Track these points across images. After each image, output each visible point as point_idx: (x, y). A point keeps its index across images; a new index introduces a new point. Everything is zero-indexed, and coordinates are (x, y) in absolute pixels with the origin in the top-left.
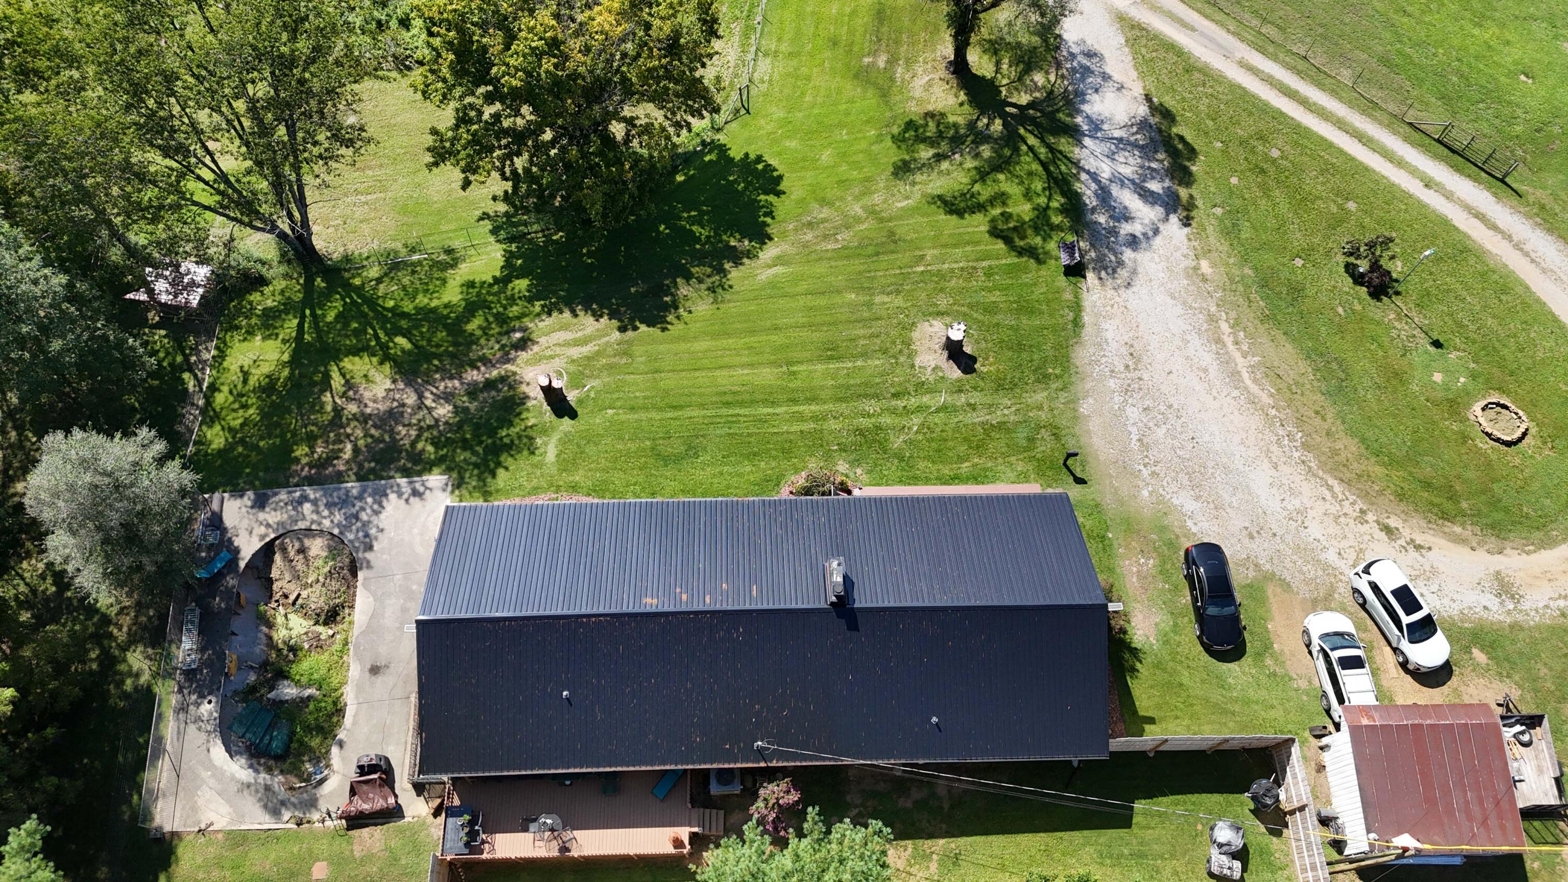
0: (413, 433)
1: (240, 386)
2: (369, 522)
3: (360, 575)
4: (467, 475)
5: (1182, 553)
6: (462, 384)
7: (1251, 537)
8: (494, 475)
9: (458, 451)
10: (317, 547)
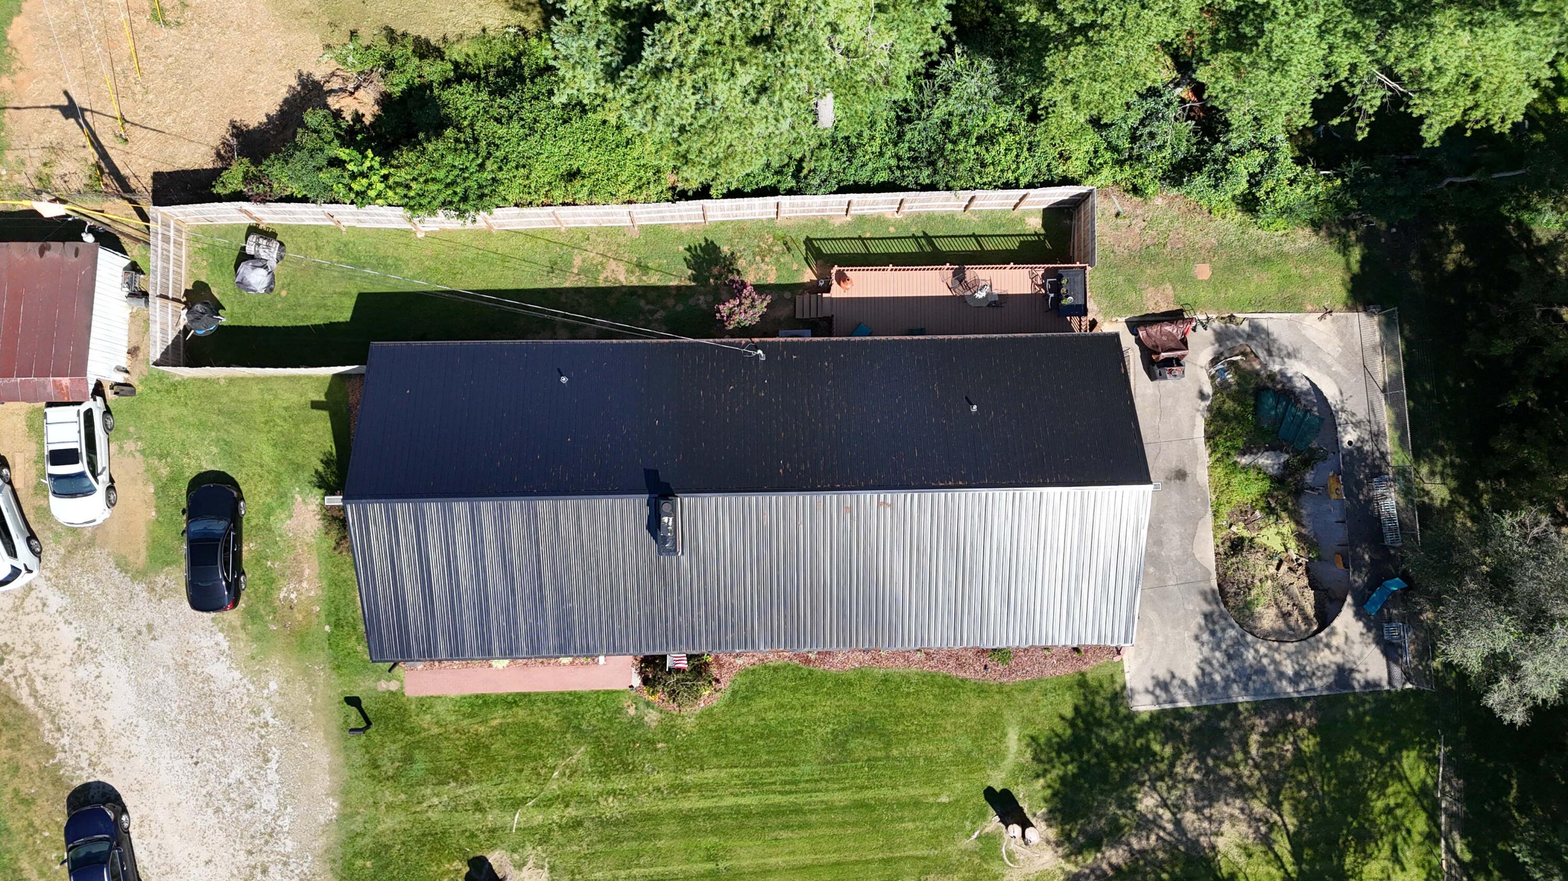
0: (1179, 769)
1: (1399, 840)
2: (1213, 650)
3: (1214, 584)
4: (1107, 710)
5: (242, 604)
6: (1129, 844)
7: (150, 627)
8: (1076, 709)
9: (1121, 744)
10: (1268, 619)
